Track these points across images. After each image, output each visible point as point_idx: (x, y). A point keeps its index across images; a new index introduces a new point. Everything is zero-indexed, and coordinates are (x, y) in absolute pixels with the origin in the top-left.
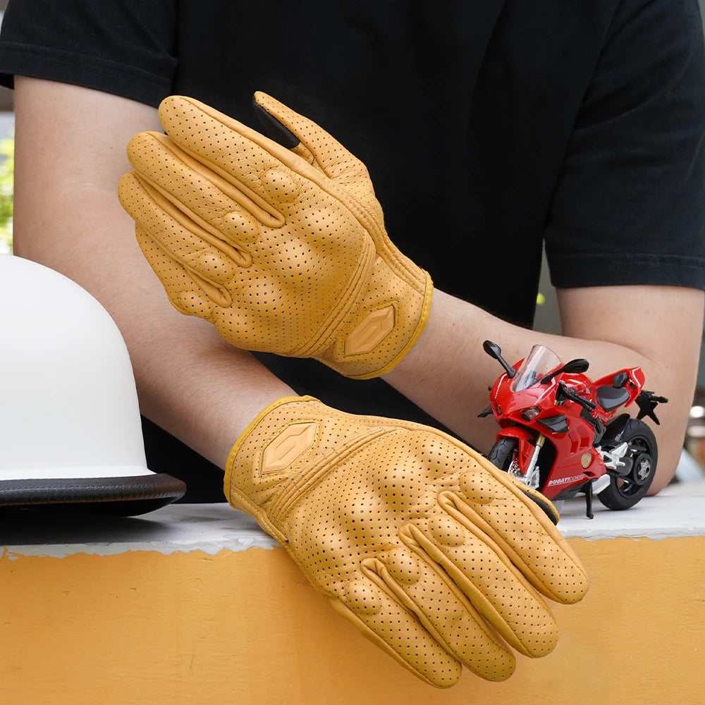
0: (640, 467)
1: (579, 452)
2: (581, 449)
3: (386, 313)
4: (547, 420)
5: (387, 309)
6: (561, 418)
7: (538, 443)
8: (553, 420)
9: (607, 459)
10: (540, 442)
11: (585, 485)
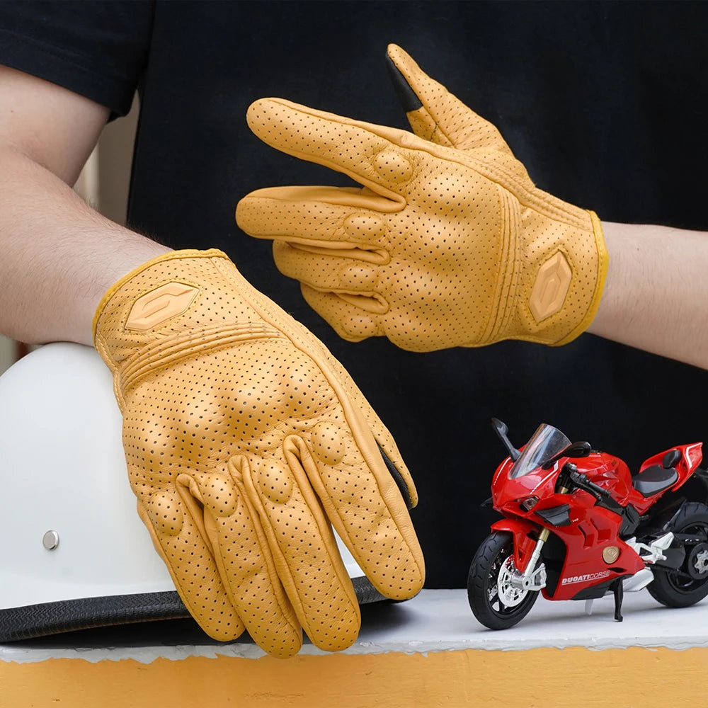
0: (696, 559)
1: (596, 545)
2: (598, 543)
3: (556, 262)
4: (545, 512)
5: (556, 257)
6: (564, 508)
7: (541, 537)
8: (553, 512)
9: (643, 552)
10: (544, 536)
11: (614, 582)
